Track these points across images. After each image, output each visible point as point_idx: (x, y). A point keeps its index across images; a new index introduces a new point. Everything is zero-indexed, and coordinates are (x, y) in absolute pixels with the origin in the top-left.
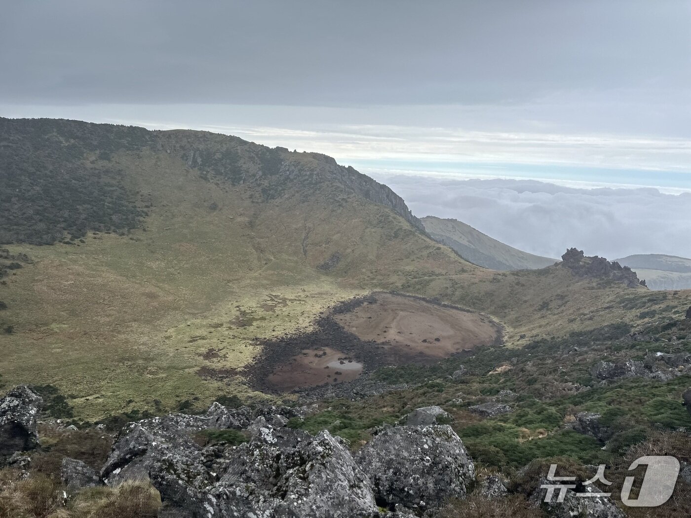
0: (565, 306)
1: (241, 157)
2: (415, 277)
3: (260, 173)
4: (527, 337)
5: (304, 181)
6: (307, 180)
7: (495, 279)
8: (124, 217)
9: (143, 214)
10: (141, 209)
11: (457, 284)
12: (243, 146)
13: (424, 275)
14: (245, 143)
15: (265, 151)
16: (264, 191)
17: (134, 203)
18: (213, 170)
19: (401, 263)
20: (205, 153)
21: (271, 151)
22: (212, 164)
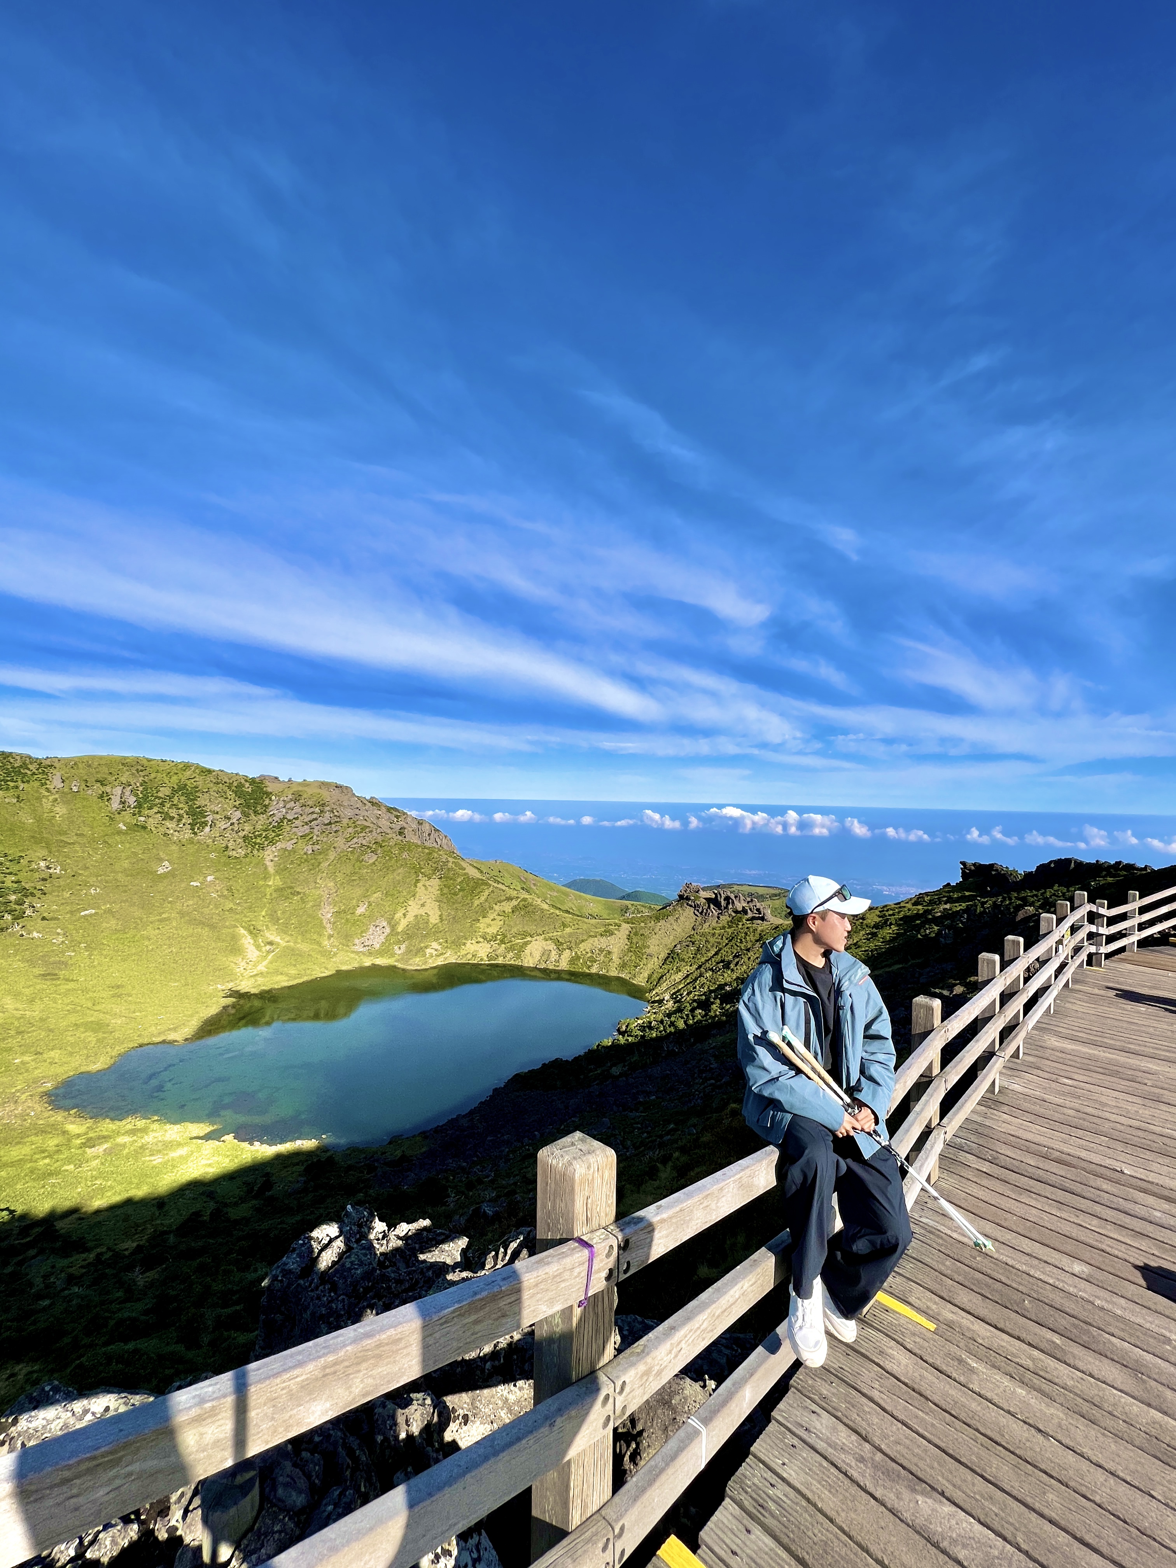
1: (203, 792)
2: (502, 942)
3: (238, 814)
5: (311, 822)
6: (316, 819)
9: (38, 893)
10: (31, 884)
11: (562, 944)
12: (206, 775)
14: (210, 771)
15: (243, 781)
16: (246, 839)
17: (16, 874)
18: (156, 813)
19: (478, 925)
20: (141, 789)
21: (253, 781)
22: (156, 805)
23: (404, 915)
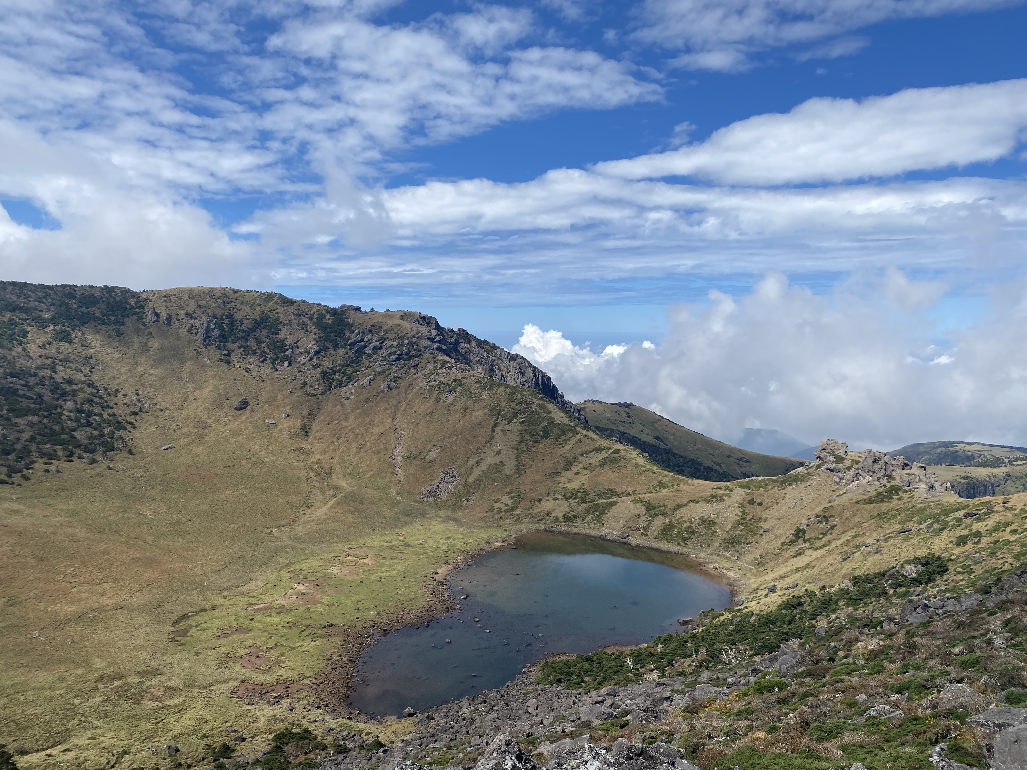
0: (831, 534)
1: (284, 325)
2: (584, 501)
4: (781, 590)
5: (389, 355)
6: (394, 353)
8: (96, 433)
9: (128, 426)
10: (123, 417)
11: (654, 508)
12: (288, 306)
13: (599, 496)
14: (290, 302)
15: (324, 312)
16: (324, 375)
17: (112, 408)
18: (240, 347)
19: (558, 479)
20: (226, 322)
21: (334, 312)
22: (239, 339)
23: (478, 463)
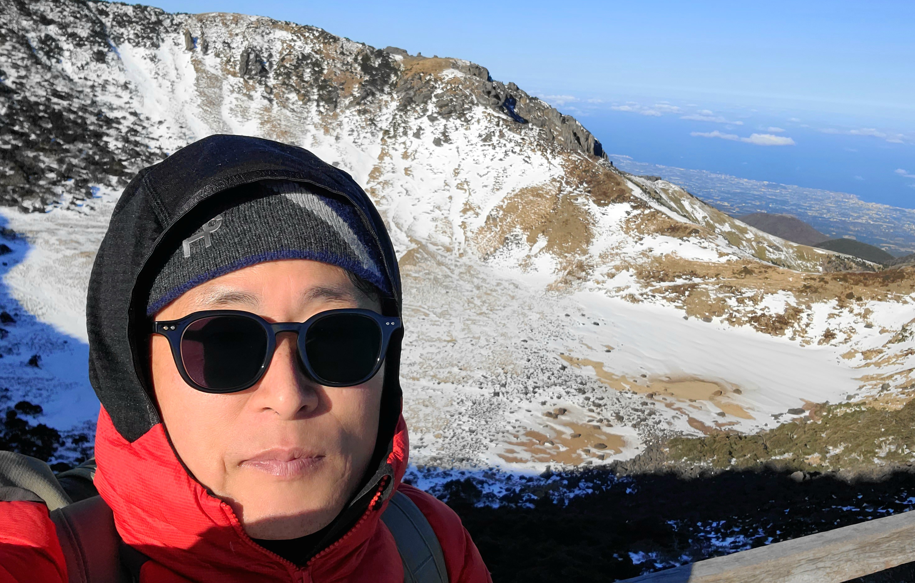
1: (328, 64)
4: (896, 388)
7: (809, 287)
11: (739, 293)
12: (330, 43)
14: (333, 38)
15: (370, 53)
17: (158, 140)
18: (282, 85)
21: (380, 53)
22: (281, 75)
